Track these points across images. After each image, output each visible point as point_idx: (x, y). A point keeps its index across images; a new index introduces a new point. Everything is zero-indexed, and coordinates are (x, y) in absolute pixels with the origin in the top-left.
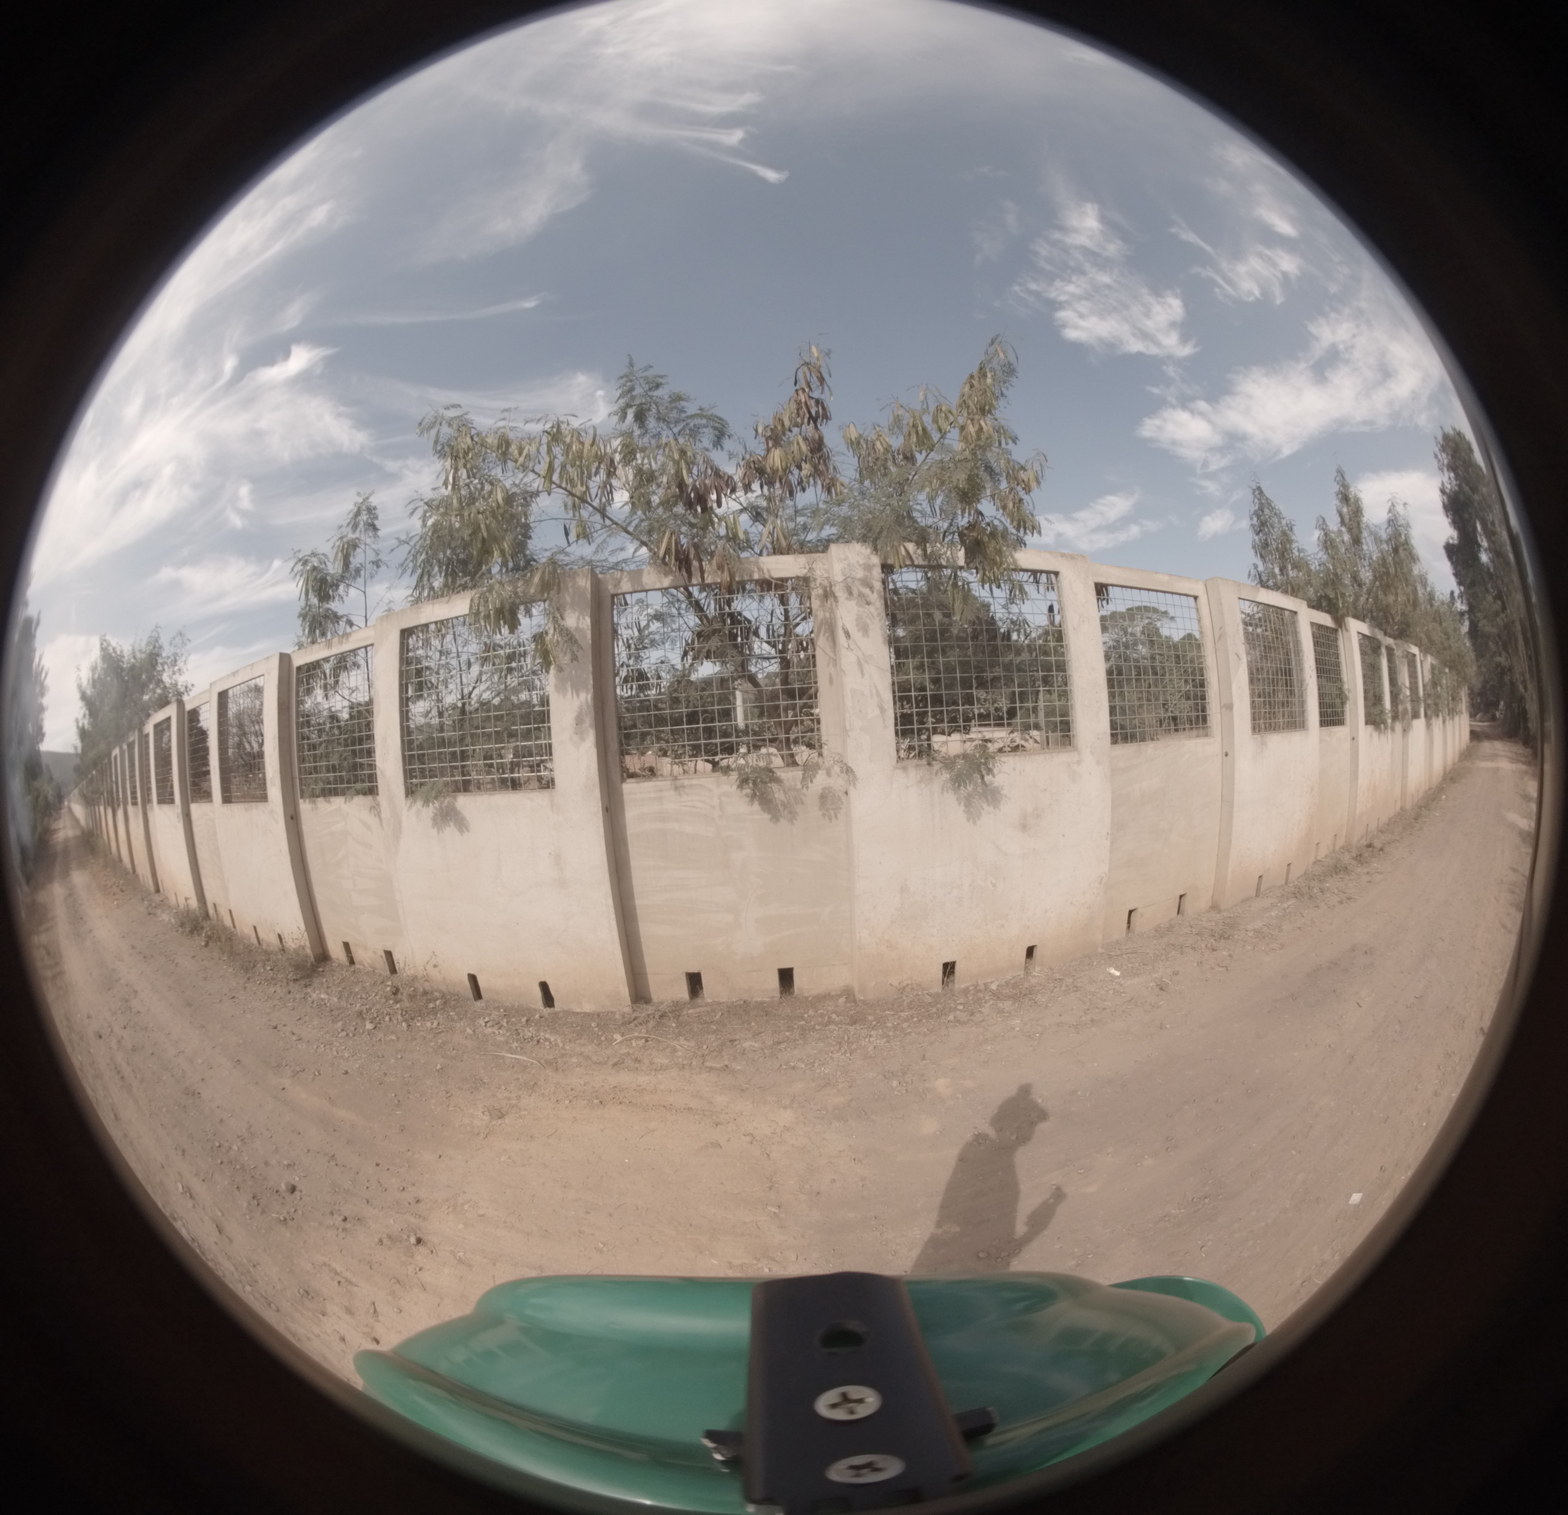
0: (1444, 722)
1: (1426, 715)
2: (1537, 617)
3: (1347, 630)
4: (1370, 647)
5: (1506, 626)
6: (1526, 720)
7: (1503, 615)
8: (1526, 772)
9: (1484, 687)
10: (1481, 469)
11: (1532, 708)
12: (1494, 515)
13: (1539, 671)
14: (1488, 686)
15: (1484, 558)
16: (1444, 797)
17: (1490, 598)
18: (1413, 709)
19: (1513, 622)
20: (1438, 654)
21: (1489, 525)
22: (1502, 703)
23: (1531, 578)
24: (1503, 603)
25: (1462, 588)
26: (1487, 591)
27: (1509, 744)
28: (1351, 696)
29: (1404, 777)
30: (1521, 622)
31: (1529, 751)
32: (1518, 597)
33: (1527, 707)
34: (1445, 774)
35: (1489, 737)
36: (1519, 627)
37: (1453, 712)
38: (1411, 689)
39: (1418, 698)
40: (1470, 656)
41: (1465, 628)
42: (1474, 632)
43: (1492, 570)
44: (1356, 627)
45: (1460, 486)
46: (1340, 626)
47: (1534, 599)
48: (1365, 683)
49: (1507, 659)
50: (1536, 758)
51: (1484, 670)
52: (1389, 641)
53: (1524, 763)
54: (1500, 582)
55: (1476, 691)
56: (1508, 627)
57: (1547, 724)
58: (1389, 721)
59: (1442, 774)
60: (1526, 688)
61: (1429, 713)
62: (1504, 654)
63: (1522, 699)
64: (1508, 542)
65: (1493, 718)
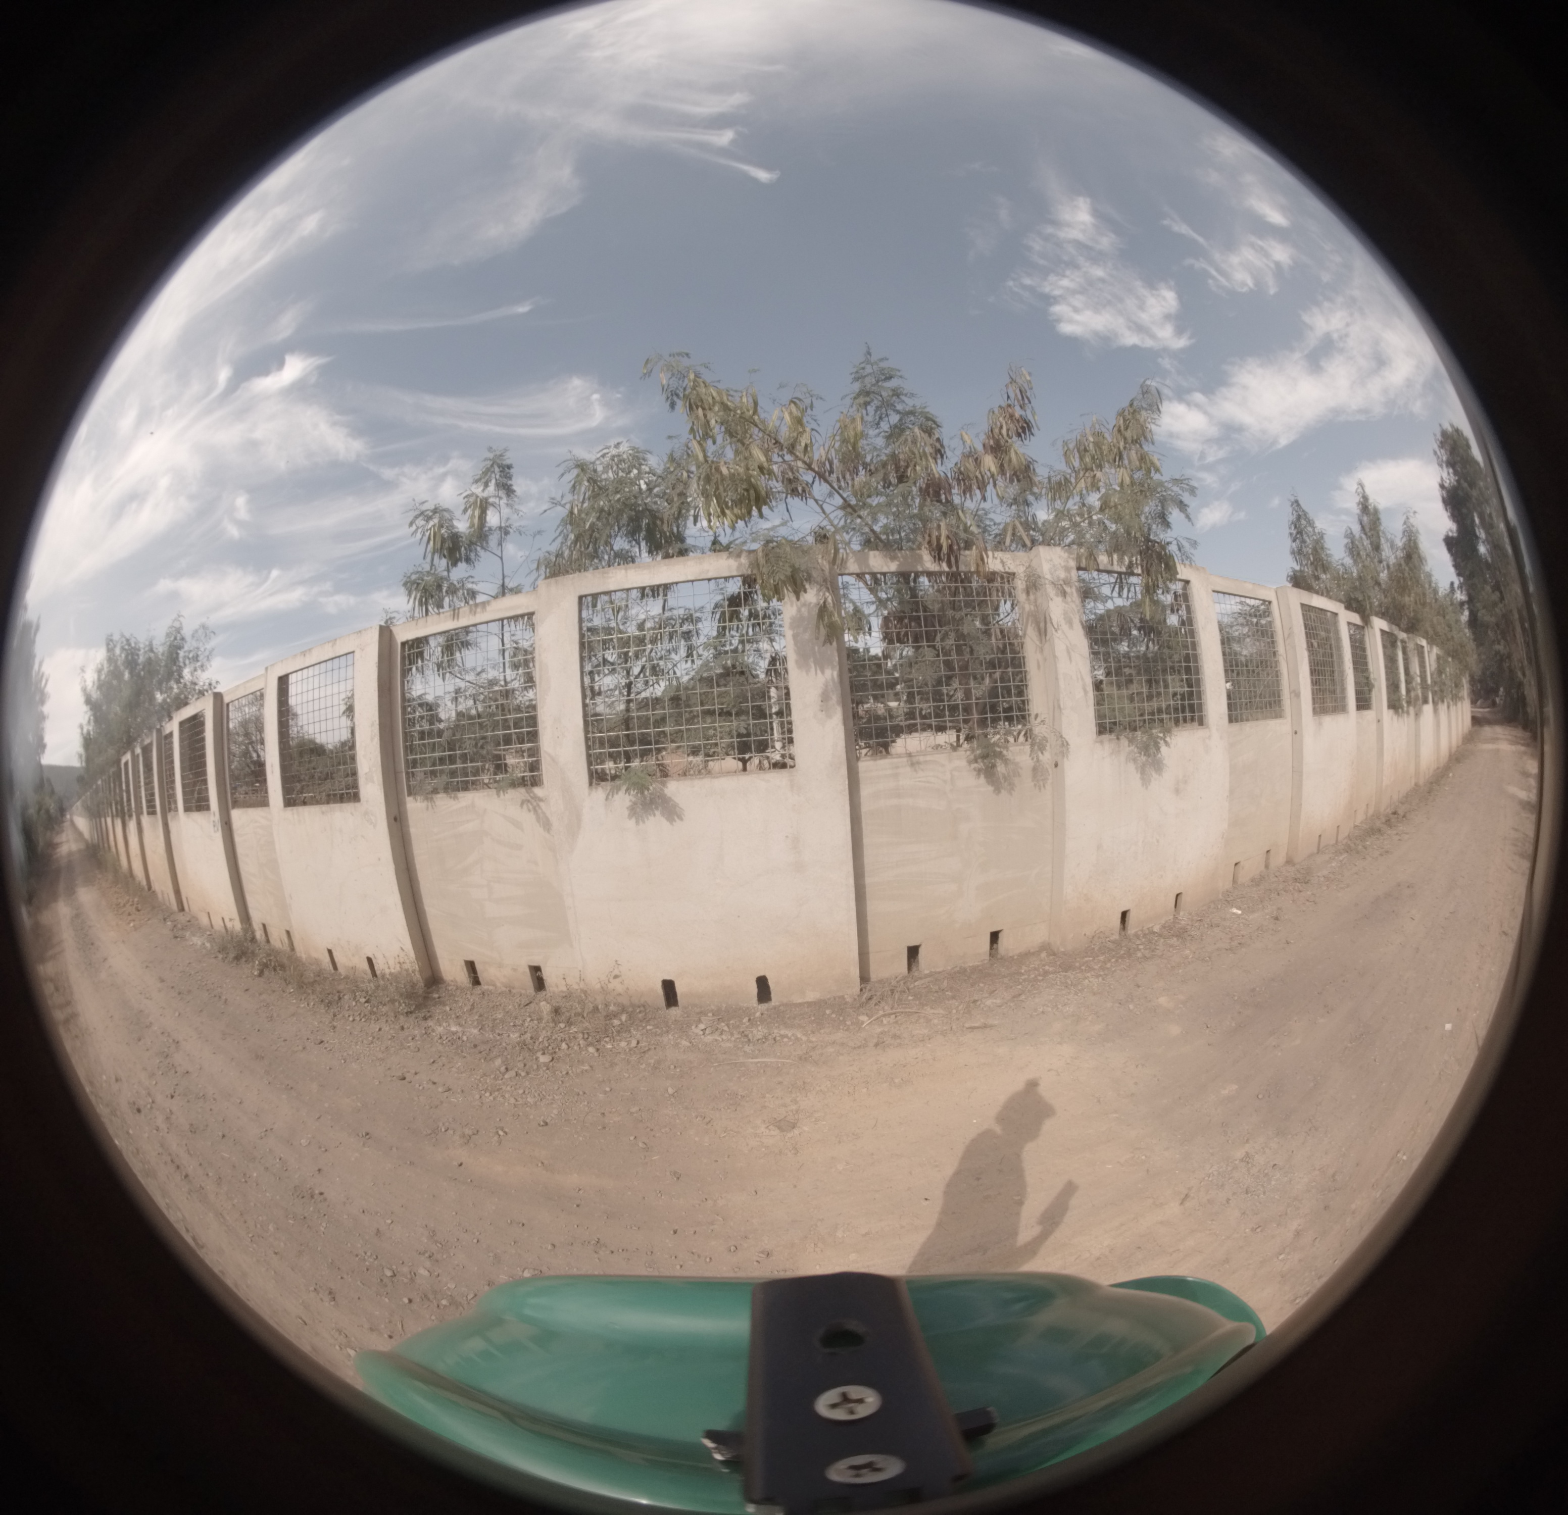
0: (1448, 707)
1: (1433, 701)
2: (1534, 606)
3: (1372, 628)
4: (1389, 640)
5: (1504, 616)
6: (1525, 705)
7: (1501, 605)
8: (1525, 753)
9: (1484, 673)
10: (1477, 463)
11: (1531, 693)
12: (1491, 509)
13: (1537, 657)
14: (1488, 673)
15: (1482, 549)
16: (1451, 775)
17: (1488, 588)
18: (1423, 694)
19: (1511, 611)
20: (1441, 645)
21: (1487, 517)
22: (1502, 689)
23: (1528, 569)
24: (1501, 593)
25: (1462, 579)
26: (1485, 581)
27: (1508, 728)
28: (1376, 684)
29: (1417, 756)
30: (1520, 612)
31: (1528, 734)
32: (1516, 588)
33: (1526, 693)
34: (1450, 755)
35: (1489, 722)
36: (1516, 616)
37: (1456, 698)
38: (1421, 676)
39: (1427, 685)
40: (1471, 646)
41: (1465, 616)
42: (1473, 622)
43: (1489, 560)
44: (1379, 624)
45: (1458, 481)
46: (1367, 624)
47: (1531, 588)
48: (1387, 673)
49: (1505, 647)
50: (1535, 739)
51: (1483, 657)
52: (1403, 635)
53: (1523, 745)
54: (1498, 573)
55: (1476, 677)
56: (1506, 617)
57: (1545, 709)
58: (1405, 705)
59: (1447, 755)
60: (1524, 675)
61: (1436, 699)
62: (1502, 642)
63: (1520, 685)
64: (1506, 535)
65: (1494, 704)
